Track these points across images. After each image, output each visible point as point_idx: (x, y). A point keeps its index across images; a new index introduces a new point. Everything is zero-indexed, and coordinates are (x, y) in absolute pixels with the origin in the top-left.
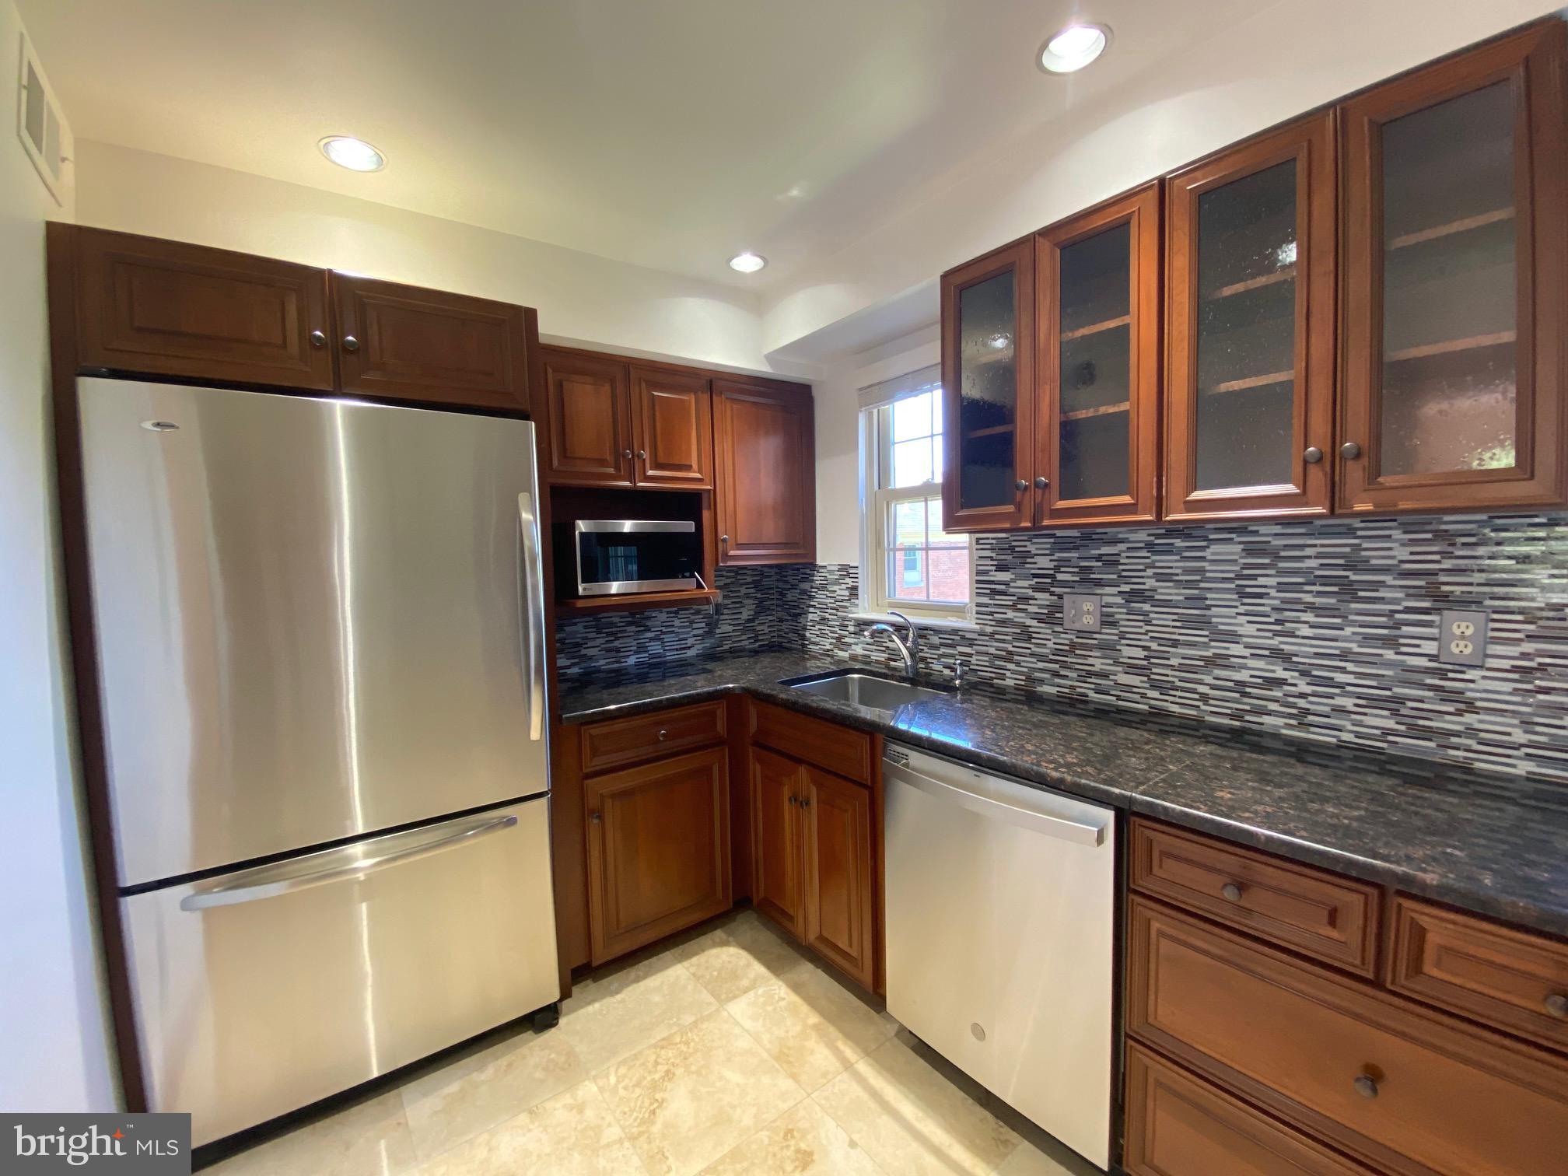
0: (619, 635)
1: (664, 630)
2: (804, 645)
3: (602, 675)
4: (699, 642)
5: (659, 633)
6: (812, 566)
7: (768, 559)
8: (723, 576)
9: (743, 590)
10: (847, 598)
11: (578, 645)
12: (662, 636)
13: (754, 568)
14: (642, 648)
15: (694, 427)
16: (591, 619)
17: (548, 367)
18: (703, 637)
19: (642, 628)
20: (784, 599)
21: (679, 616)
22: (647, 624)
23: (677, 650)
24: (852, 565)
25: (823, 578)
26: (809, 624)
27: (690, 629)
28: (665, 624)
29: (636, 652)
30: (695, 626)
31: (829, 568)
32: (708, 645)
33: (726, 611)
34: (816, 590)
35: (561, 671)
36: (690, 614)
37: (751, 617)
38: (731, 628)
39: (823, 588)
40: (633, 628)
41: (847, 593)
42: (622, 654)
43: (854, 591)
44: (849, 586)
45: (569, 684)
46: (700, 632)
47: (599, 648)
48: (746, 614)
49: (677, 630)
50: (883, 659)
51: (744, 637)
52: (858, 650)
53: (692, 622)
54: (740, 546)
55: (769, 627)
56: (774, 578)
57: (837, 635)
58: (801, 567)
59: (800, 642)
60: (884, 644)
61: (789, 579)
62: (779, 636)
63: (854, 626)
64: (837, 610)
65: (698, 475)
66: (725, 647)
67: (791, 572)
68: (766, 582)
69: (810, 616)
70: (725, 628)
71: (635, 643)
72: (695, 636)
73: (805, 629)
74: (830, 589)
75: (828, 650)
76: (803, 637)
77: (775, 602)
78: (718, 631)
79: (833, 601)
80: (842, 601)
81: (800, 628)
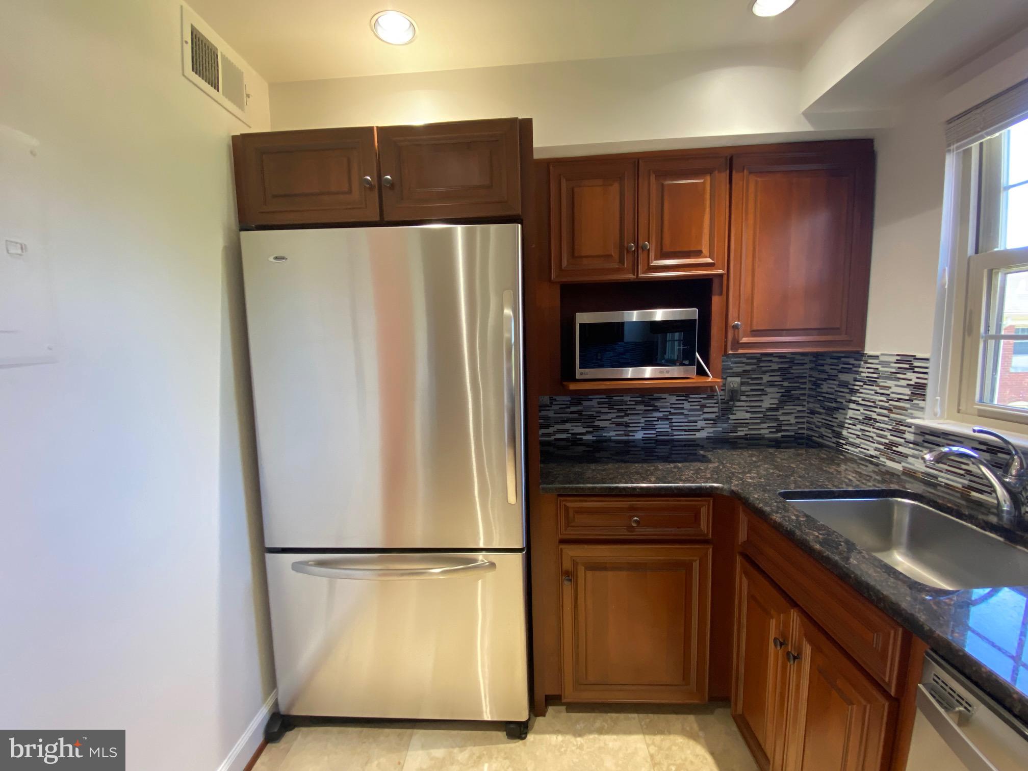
0: (629, 412)
1: (673, 411)
2: (838, 444)
3: (613, 444)
4: (710, 425)
5: (668, 413)
6: (859, 355)
7: (799, 347)
8: (744, 363)
9: (766, 378)
10: (907, 398)
11: (592, 417)
12: (670, 417)
13: (781, 356)
14: (649, 426)
15: (708, 210)
16: (604, 396)
17: (562, 178)
18: (715, 422)
19: (651, 408)
20: (819, 390)
21: (690, 400)
22: (656, 404)
23: (685, 430)
24: (919, 355)
25: (872, 371)
26: (847, 421)
27: (701, 413)
28: (674, 406)
29: (643, 429)
30: (706, 410)
31: (882, 358)
32: (720, 429)
33: (743, 398)
34: (861, 384)
35: (578, 437)
36: (701, 398)
37: (775, 406)
38: (748, 415)
39: (872, 382)
40: (642, 407)
41: (907, 391)
42: (630, 429)
43: (919, 390)
44: (912, 383)
45: (584, 448)
46: (713, 416)
47: (610, 422)
48: (767, 402)
49: (686, 412)
50: (960, 486)
51: (765, 426)
52: (918, 466)
53: (703, 406)
54: (755, 333)
55: (796, 417)
56: (807, 366)
57: (887, 441)
58: (843, 355)
59: (834, 440)
60: (964, 467)
61: (827, 368)
62: (809, 429)
63: (914, 433)
64: (890, 410)
65: (709, 260)
66: (740, 434)
67: (829, 361)
68: (796, 370)
69: (850, 413)
70: (740, 414)
71: (643, 420)
72: (705, 419)
73: (842, 426)
74: (881, 384)
75: (872, 456)
76: (839, 435)
77: (807, 392)
78: (732, 417)
79: (884, 399)
80: (899, 400)
81: (835, 425)
